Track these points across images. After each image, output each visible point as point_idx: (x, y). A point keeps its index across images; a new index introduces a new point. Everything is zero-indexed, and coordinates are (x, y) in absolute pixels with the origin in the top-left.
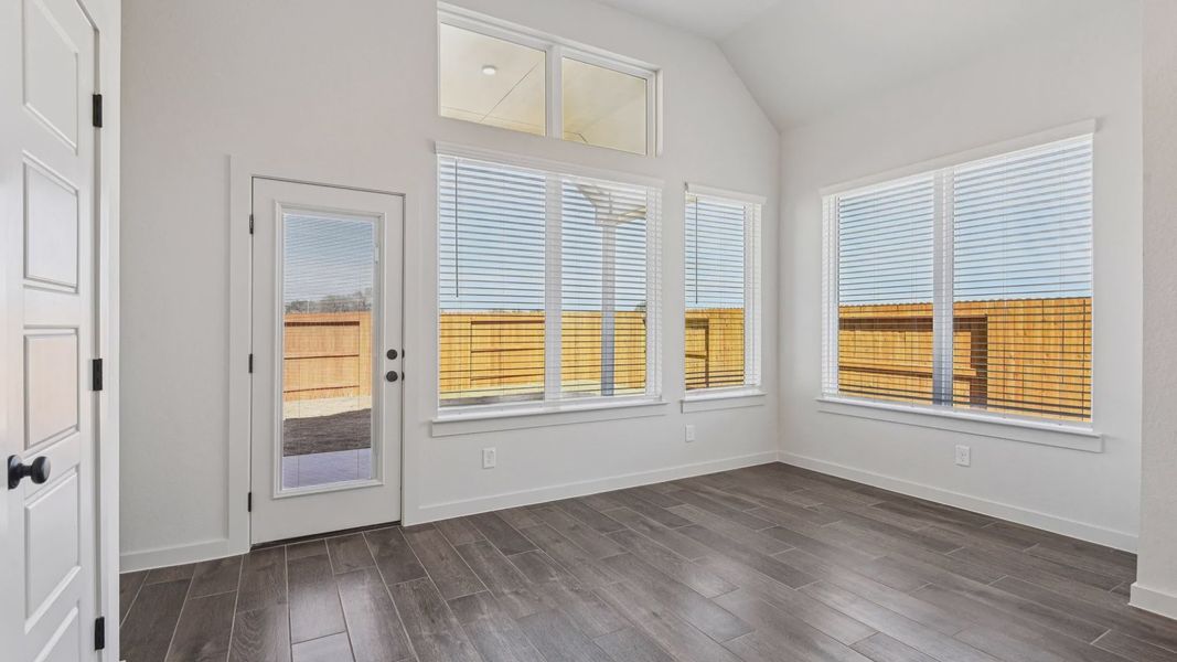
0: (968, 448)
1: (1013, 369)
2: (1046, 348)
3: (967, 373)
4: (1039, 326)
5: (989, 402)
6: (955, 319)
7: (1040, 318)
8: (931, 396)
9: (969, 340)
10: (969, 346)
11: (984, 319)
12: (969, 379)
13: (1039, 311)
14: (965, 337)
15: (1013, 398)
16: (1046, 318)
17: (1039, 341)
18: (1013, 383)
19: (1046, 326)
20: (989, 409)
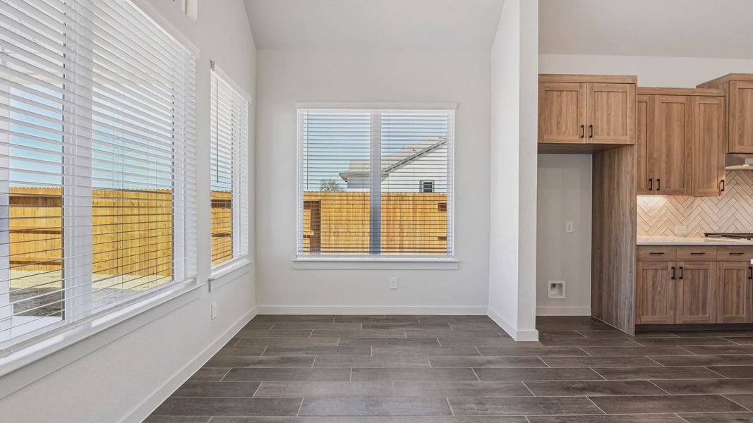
0: (396, 278)
1: (333, 230)
2: (349, 218)
3: (309, 234)
4: (345, 206)
5: (322, 250)
6: (305, 202)
7: (345, 202)
8: (368, 250)
9: (310, 214)
10: (310, 218)
11: (318, 202)
12: (309, 237)
13: (345, 198)
14: (309, 212)
15: (333, 246)
16: (349, 202)
17: (345, 214)
18: (333, 238)
19: (348, 206)
20: (322, 254)
